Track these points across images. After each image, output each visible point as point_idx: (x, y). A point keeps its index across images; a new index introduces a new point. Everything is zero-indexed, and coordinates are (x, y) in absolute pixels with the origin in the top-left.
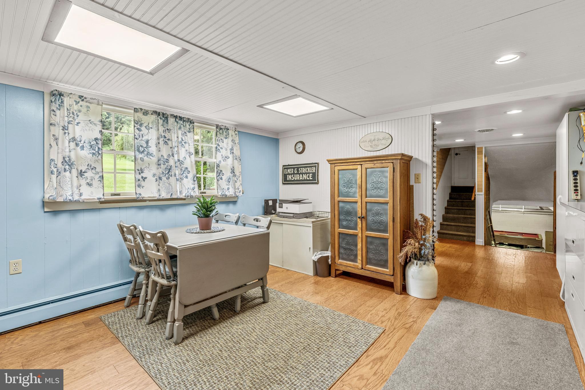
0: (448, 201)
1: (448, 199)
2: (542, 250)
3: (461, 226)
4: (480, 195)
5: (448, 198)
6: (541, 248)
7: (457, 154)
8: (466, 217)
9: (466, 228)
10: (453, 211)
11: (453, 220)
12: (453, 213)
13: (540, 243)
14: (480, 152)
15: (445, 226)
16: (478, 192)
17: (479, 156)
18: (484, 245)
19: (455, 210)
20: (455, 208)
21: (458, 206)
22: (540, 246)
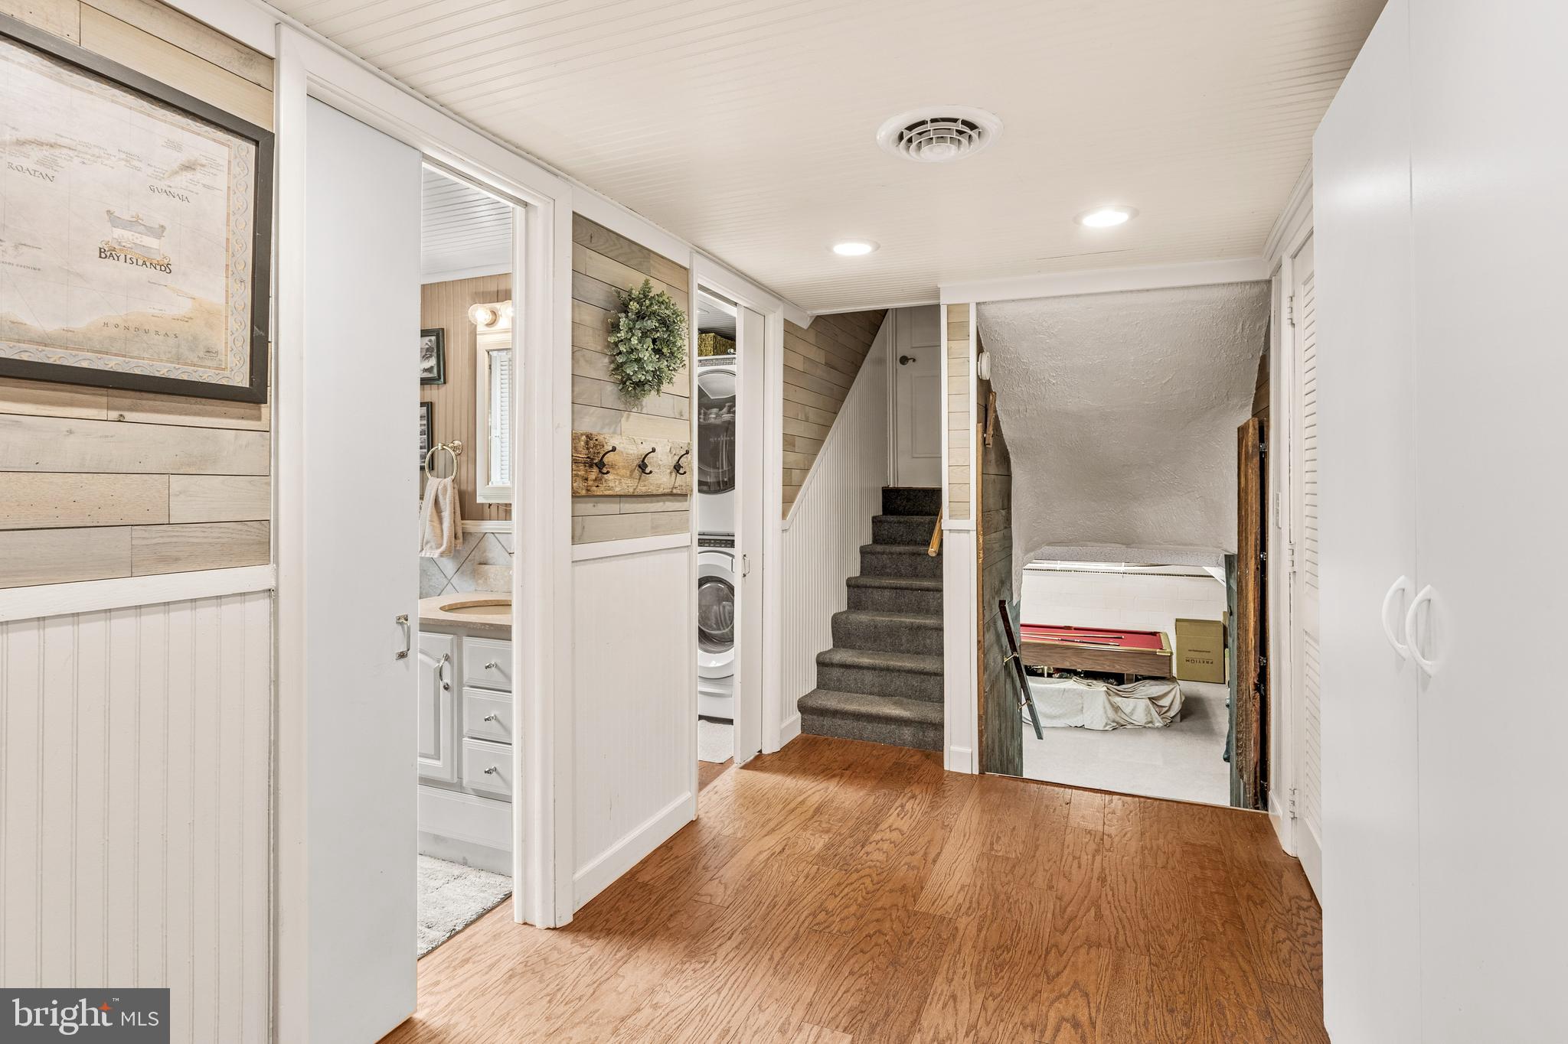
0: (864, 552)
1: (867, 539)
2: (1172, 687)
3: (899, 671)
4: (959, 531)
5: (865, 536)
6: (1168, 680)
7: (904, 360)
8: (919, 627)
9: (915, 681)
10: (877, 595)
11: (874, 639)
12: (878, 608)
13: (1165, 663)
14: (958, 329)
15: (836, 673)
16: (951, 517)
17: (953, 344)
18: (976, 772)
19: (887, 593)
20: (886, 582)
21: (899, 575)
22: (1167, 675)
